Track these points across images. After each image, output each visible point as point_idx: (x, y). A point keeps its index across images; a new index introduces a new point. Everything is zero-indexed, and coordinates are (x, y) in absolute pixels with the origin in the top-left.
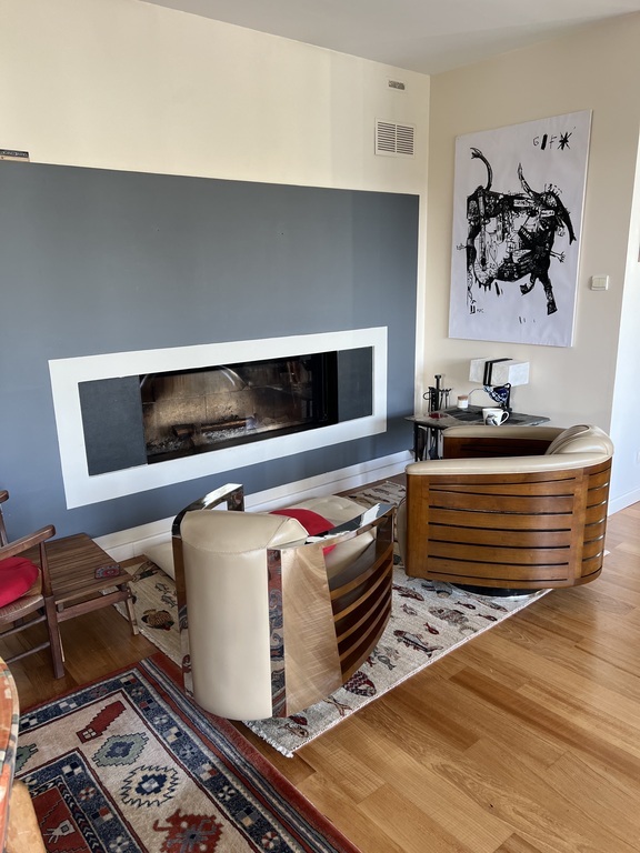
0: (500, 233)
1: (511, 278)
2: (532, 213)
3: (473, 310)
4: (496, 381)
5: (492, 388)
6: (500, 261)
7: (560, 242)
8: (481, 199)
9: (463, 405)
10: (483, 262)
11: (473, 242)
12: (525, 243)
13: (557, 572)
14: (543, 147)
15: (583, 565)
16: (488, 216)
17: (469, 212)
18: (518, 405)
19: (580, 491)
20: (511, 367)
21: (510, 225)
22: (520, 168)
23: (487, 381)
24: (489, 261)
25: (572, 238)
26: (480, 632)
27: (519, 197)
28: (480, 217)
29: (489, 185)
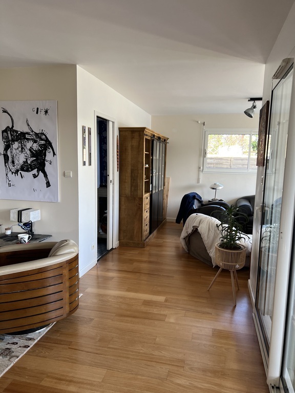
0: (20, 149)
1: (27, 171)
2: (35, 142)
3: (10, 185)
4: (24, 220)
5: (22, 224)
6: (21, 162)
7: (49, 156)
8: (9, 132)
9: (9, 232)
10: (13, 162)
11: (7, 152)
12: (33, 155)
13: (58, 313)
14: (37, 113)
15: (70, 306)
16: (13, 141)
17: (3, 138)
18: (37, 230)
19: (66, 272)
20: (31, 213)
21: (25, 146)
22: (27, 120)
23: (20, 220)
24: (16, 162)
25: (54, 154)
26: (20, 357)
27: (28, 133)
28: (9, 141)
29: (13, 126)
